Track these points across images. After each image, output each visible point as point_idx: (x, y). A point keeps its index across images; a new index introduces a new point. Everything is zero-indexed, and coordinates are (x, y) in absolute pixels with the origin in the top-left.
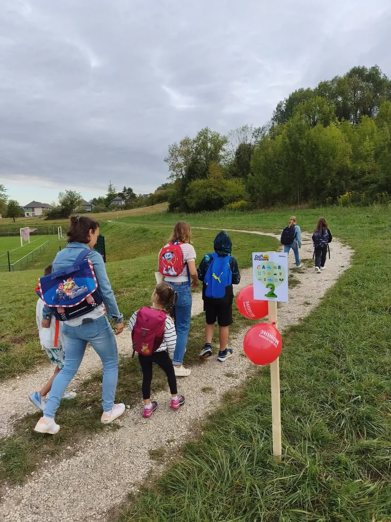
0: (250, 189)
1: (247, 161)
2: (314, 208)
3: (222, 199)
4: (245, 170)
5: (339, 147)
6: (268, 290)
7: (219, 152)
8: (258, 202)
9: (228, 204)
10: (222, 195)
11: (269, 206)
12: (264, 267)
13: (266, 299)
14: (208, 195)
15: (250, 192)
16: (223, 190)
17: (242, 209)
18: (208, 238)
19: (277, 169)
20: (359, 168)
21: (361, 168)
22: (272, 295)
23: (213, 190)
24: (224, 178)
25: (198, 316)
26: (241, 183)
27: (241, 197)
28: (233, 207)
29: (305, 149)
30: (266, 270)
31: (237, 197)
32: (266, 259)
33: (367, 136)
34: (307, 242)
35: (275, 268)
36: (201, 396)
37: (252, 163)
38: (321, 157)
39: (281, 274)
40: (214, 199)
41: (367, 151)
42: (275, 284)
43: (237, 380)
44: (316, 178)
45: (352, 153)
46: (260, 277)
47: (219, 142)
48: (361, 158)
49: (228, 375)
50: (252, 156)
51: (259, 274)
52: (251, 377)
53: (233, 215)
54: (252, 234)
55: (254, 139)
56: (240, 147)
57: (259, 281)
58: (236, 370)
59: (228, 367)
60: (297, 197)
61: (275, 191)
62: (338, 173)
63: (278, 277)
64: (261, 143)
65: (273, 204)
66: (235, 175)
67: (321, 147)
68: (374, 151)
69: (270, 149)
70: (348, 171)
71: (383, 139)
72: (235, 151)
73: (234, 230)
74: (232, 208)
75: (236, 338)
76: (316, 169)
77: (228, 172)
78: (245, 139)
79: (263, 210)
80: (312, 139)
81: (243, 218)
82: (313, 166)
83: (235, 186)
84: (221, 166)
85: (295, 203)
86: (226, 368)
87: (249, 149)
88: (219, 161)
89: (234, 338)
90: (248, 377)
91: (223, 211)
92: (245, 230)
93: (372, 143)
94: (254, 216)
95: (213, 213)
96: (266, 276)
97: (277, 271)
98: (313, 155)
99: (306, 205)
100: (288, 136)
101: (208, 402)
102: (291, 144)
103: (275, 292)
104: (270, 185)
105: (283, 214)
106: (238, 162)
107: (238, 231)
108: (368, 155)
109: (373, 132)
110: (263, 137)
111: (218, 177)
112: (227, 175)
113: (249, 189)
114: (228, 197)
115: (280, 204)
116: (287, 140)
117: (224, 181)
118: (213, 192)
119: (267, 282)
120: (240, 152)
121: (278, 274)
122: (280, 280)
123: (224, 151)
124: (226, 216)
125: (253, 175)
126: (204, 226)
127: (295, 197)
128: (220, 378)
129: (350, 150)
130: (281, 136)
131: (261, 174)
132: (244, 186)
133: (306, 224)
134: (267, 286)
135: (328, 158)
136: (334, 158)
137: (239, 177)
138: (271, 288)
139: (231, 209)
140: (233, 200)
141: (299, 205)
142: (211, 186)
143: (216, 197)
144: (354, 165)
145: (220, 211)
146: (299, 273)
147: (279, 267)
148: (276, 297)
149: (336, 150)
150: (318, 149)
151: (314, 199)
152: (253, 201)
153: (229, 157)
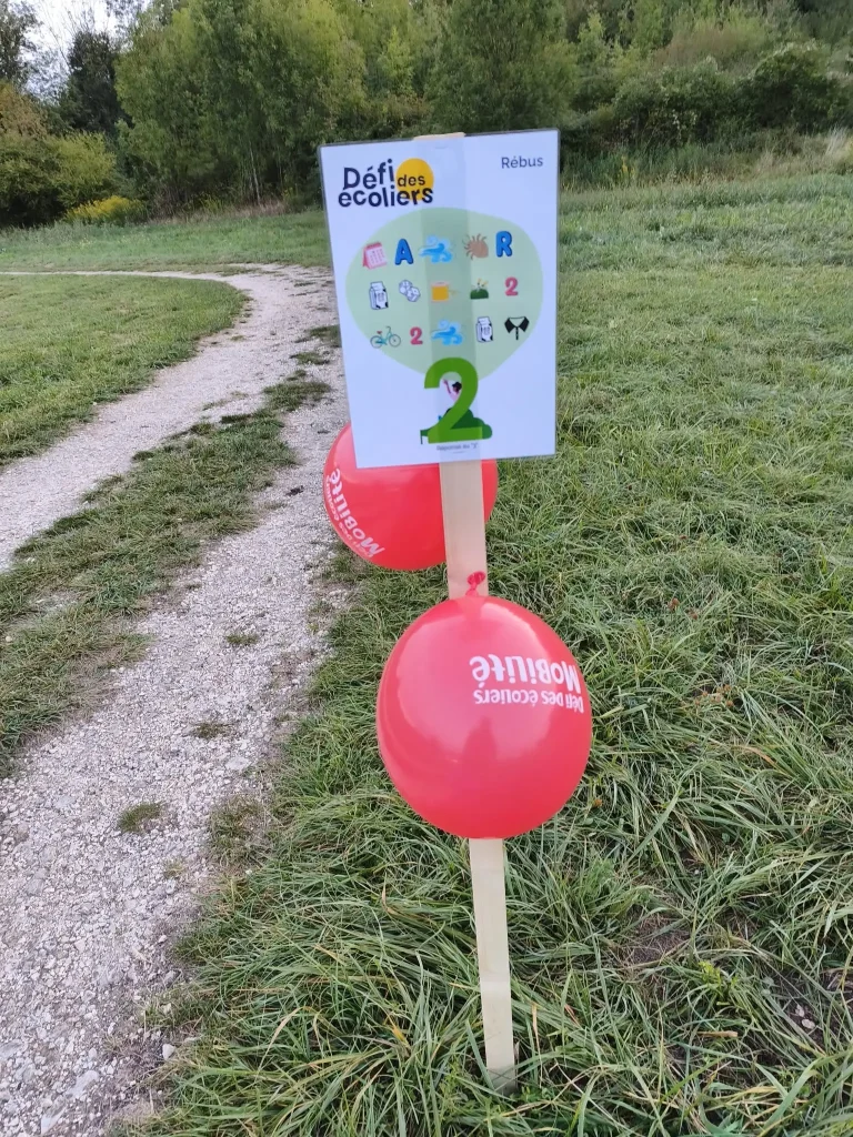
0: (130, 165)
1: (105, 85)
2: (297, 211)
3: (56, 192)
4: (105, 111)
5: (334, 52)
6: (441, 400)
7: (16, 52)
8: (158, 197)
9: (76, 206)
10: (55, 180)
11: (186, 209)
12: (404, 253)
13: (429, 454)
14: (13, 180)
15: (129, 173)
16: (52, 167)
17: (119, 218)
18: (36, 296)
19: (192, 110)
20: (385, 109)
21: (390, 111)
22: (463, 424)
23: (23, 165)
24: (51, 132)
25: (50, 533)
26: (102, 149)
27: (107, 188)
28: (94, 215)
29: (254, 52)
30: (417, 272)
31: (98, 188)
32: (417, 190)
33: (394, 28)
34: (306, 287)
35: (476, 248)
36: (123, 855)
37: (121, 89)
38: (296, 77)
39: (512, 287)
40: (33, 193)
41: (398, 67)
42: (480, 356)
43: (244, 743)
44: (292, 136)
45: (364, 67)
46: (381, 320)
47: (12, 21)
48: (386, 86)
49: (206, 732)
50: (118, 69)
51: (379, 302)
52: (287, 718)
53: (98, 235)
54: (162, 278)
55: (114, 21)
56: (78, 43)
57: (380, 354)
58: (225, 702)
59: (196, 696)
60: (254, 186)
61: (197, 171)
62: (340, 123)
63: (498, 307)
64: (134, 32)
65: (198, 205)
66: (80, 124)
67: (292, 51)
68: (411, 68)
69: (164, 48)
70: (363, 118)
71: (426, 39)
72: (66, 52)
73: (108, 273)
74: (90, 219)
75: (199, 586)
76: (288, 110)
77: (58, 116)
78: (88, 18)
79: (175, 221)
80: (269, 26)
81: (125, 240)
82: (281, 102)
83: (85, 154)
84: (31, 97)
85: (251, 200)
86: (191, 705)
87: (106, 48)
88: (24, 82)
89: (190, 588)
90: (276, 722)
91: (68, 226)
92: (140, 269)
93: (405, 47)
94: (155, 236)
95: (38, 233)
96: (420, 315)
97: (487, 271)
98: (277, 71)
99: (279, 204)
100: (205, 11)
101: (157, 871)
102: (217, 36)
103: (479, 409)
104: (180, 154)
105: (227, 226)
106: (81, 87)
107: (121, 273)
108: (401, 78)
109: (405, 17)
110: (138, 15)
111: (30, 129)
112: (56, 122)
113: (128, 164)
114: (71, 188)
115: (215, 206)
116: (204, 23)
117: (51, 141)
118: (26, 173)
119: (428, 354)
120: (79, 57)
121: (497, 289)
122: (509, 326)
123: (34, 48)
124: (77, 239)
125: (131, 125)
126: (19, 268)
127: (247, 183)
128: (177, 753)
129: (360, 61)
130: (186, 12)
131: (152, 122)
132: (111, 155)
133: (291, 247)
134: (432, 380)
135: (313, 82)
136: (326, 83)
137: (92, 130)
138: (457, 386)
139: (88, 220)
140: (89, 195)
141: (261, 206)
142: (15, 155)
143: (36, 187)
144: (373, 103)
145: (58, 227)
146: (318, 363)
147: (504, 243)
148: (487, 432)
149: (327, 62)
150: (286, 54)
151: (294, 189)
152: (145, 198)
153: (51, 72)
